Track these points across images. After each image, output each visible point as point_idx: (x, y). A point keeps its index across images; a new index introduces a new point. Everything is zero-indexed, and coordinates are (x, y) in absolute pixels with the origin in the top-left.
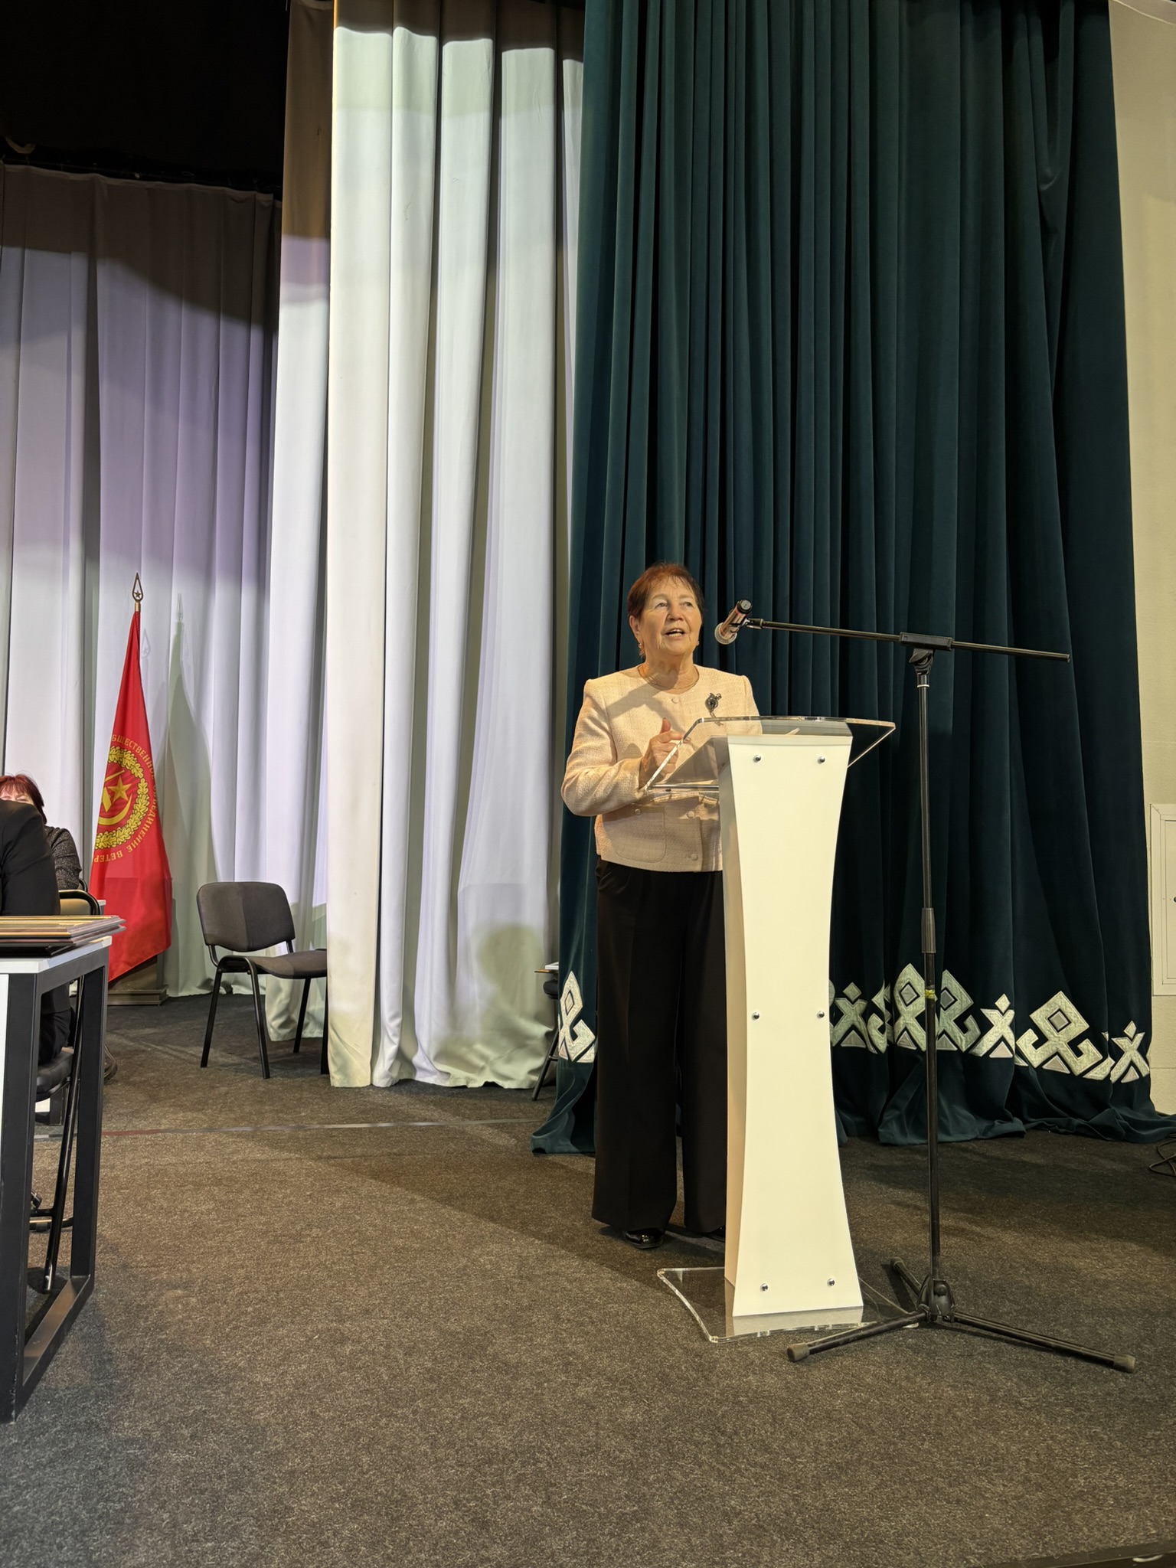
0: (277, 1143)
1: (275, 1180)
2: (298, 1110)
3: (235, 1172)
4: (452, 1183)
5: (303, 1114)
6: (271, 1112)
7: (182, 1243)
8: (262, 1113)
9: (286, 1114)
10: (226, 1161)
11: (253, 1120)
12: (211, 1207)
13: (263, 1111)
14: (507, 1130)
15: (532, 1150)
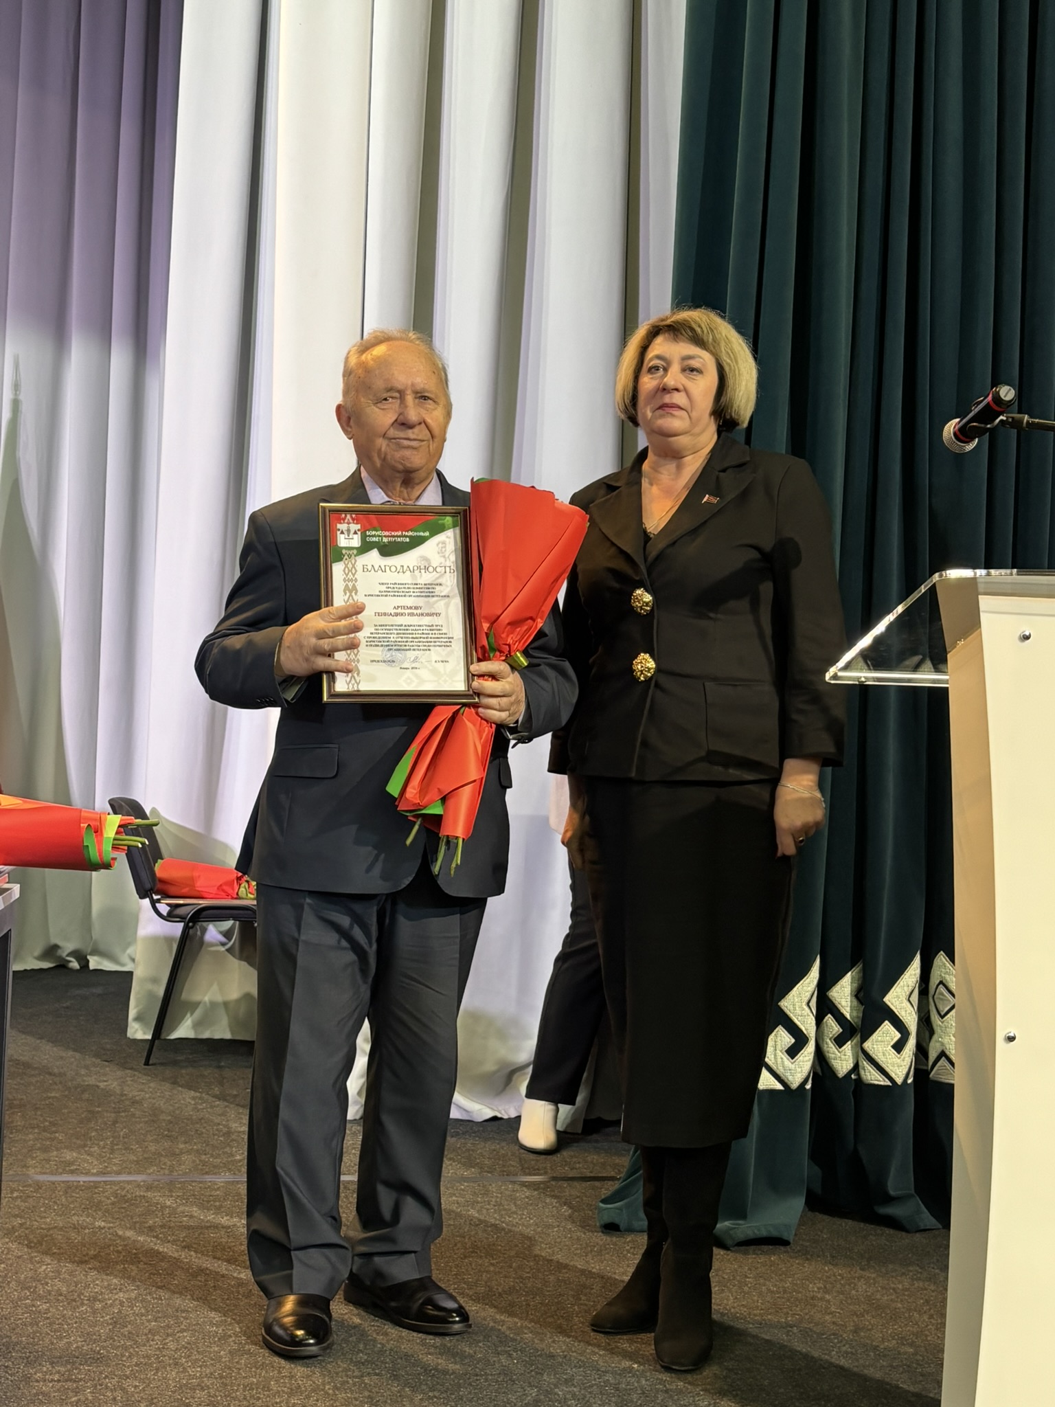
0: (208, 1202)
2: (228, 1150)
4: (488, 1272)
6: (189, 1152)
7: (104, 1348)
8: (174, 1154)
9: (212, 1156)
10: (138, 1225)
11: (165, 1164)
12: (133, 1295)
13: (177, 1151)
14: (553, 1193)
15: (598, 1224)
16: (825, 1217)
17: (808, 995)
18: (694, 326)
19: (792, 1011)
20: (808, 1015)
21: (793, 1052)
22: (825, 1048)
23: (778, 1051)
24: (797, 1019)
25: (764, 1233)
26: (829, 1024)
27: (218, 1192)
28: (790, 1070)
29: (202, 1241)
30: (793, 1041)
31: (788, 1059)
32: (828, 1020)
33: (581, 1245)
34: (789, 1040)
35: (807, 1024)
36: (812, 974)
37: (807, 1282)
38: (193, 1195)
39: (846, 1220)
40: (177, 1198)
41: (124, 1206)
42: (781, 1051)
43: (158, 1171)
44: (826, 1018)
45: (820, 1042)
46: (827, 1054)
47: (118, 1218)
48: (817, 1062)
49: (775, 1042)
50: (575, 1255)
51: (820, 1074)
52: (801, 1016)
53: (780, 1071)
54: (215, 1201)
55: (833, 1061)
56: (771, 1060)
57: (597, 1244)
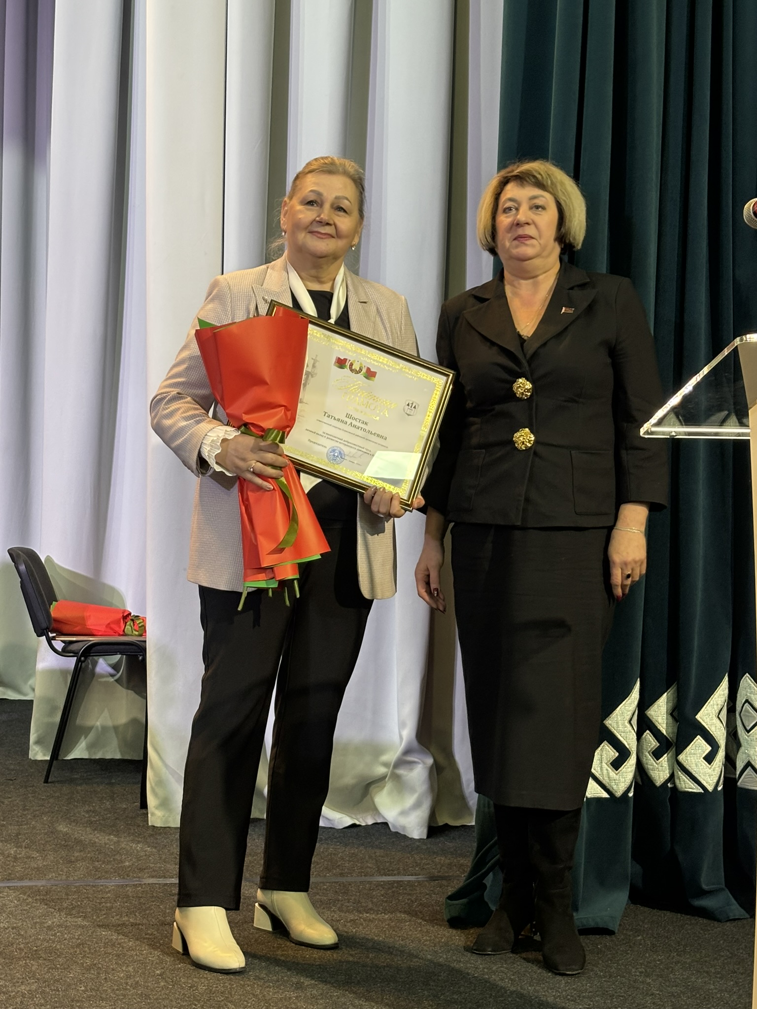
0: (100, 903)
1: (110, 954)
2: (118, 857)
3: (54, 942)
5: (127, 864)
6: (83, 859)
8: (70, 862)
9: (104, 862)
10: (38, 926)
11: (62, 871)
12: (34, 987)
13: (73, 859)
14: (405, 892)
15: (446, 919)
16: (646, 909)
17: (630, 713)
18: (536, 174)
19: (616, 728)
20: (630, 732)
21: (617, 764)
22: (644, 760)
23: (604, 764)
24: (621, 735)
25: (592, 924)
26: (648, 740)
27: (109, 895)
28: (614, 780)
29: (95, 938)
30: (617, 754)
31: (613, 771)
32: (646, 736)
33: (431, 936)
34: (613, 753)
35: (629, 738)
36: (633, 695)
37: (630, 968)
38: (87, 898)
39: (665, 912)
40: (73, 901)
41: (26, 908)
42: (606, 764)
43: (56, 877)
44: (645, 734)
45: (640, 755)
46: (646, 766)
47: (21, 919)
48: (637, 774)
49: (601, 756)
50: (424, 945)
51: (641, 783)
52: (624, 732)
53: (605, 781)
54: (106, 903)
55: (651, 771)
56: (597, 772)
57: (444, 935)
